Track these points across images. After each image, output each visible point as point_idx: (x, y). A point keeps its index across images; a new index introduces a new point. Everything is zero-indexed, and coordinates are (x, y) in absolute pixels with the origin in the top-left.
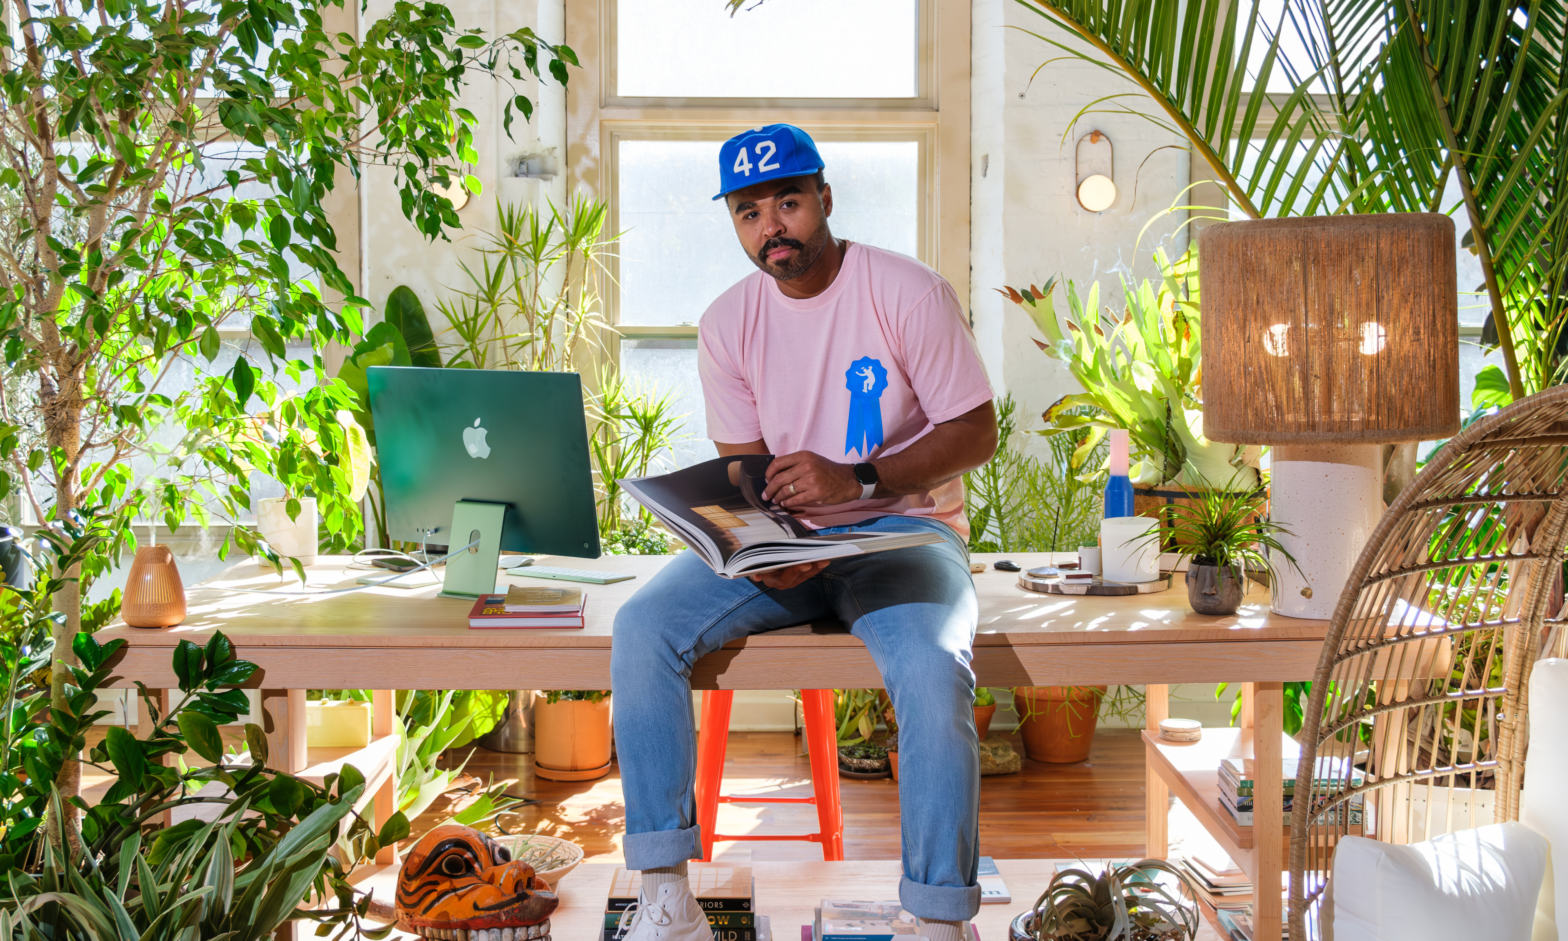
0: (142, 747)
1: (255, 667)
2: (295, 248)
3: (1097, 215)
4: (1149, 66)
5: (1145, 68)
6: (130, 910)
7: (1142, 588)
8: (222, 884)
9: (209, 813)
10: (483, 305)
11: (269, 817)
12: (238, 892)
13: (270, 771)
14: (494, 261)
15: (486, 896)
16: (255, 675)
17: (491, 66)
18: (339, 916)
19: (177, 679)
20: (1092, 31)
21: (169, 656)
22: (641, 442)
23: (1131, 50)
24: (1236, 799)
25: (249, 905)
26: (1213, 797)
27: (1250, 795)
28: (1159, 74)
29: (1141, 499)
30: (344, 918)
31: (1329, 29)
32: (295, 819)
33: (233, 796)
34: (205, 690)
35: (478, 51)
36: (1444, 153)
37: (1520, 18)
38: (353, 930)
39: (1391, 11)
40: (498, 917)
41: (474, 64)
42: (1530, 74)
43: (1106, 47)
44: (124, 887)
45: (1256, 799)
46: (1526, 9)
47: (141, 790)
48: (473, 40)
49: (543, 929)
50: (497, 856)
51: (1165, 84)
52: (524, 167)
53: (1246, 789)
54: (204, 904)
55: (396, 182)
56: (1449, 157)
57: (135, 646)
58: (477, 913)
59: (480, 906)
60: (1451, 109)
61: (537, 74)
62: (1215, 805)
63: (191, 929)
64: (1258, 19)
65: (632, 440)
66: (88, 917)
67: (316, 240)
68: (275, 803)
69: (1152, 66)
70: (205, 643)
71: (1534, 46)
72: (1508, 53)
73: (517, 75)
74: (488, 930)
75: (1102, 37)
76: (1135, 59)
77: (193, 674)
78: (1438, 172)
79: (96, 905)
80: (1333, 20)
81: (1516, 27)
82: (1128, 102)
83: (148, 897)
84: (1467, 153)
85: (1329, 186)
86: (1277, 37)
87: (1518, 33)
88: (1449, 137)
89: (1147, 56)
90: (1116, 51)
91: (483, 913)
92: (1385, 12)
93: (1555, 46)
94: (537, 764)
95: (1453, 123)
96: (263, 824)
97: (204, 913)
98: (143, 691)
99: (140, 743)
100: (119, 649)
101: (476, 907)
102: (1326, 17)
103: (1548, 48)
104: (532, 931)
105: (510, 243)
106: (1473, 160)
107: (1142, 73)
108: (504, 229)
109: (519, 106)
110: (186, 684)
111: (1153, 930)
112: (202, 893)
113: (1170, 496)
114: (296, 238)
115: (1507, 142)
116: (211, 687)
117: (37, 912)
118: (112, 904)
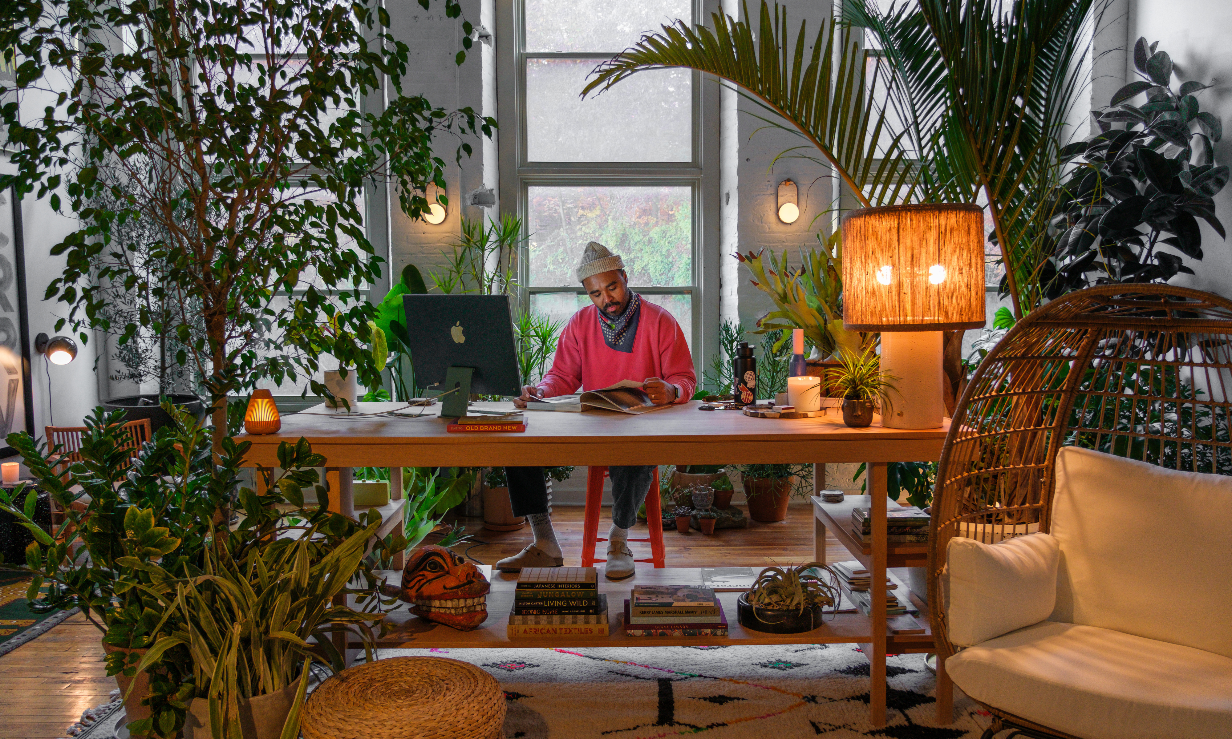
0: (260, 499)
1: (323, 457)
2: (341, 226)
3: (789, 226)
4: (814, 128)
5: (811, 129)
6: (253, 586)
7: (810, 414)
8: (302, 571)
9: (295, 534)
10: (453, 274)
11: (329, 537)
12: (311, 577)
13: (329, 512)
14: (460, 250)
15: (451, 582)
16: (321, 461)
17: (449, 127)
18: (368, 592)
19: (280, 463)
20: (782, 108)
21: (275, 450)
22: (541, 349)
23: (803, 120)
24: (861, 528)
25: (317, 583)
26: (848, 530)
27: (869, 526)
28: (819, 133)
29: (810, 368)
30: (372, 594)
31: (914, 112)
32: (343, 538)
33: (309, 525)
34: (294, 469)
35: (442, 120)
36: (977, 179)
37: (1019, 102)
38: (377, 600)
39: (948, 102)
40: (457, 593)
41: (440, 127)
42: (1024, 130)
43: (790, 118)
44: (249, 574)
45: (872, 528)
46: (1022, 96)
47: (259, 522)
48: (439, 114)
49: (482, 599)
50: (457, 561)
51: (822, 138)
52: (477, 200)
53: (867, 522)
54: (292, 582)
55: (396, 190)
56: (980, 179)
57: (255, 444)
58: (445, 591)
59: (447, 586)
60: (981, 152)
61: (475, 132)
62: (850, 533)
63: (285, 593)
64: (873, 102)
65: (536, 348)
66: (229, 590)
67: (352, 221)
68: (332, 528)
69: (815, 128)
70: (295, 444)
71: (1026, 117)
72: (1013, 122)
73: (463, 131)
74: (451, 600)
75: (788, 112)
76: (806, 124)
77: (289, 460)
78: (974, 188)
79: (234, 583)
80: (917, 107)
81: (1017, 106)
82: (802, 151)
83: (262, 579)
84: (990, 175)
85: (913, 196)
86: (883, 112)
87: (1017, 109)
88: (978, 168)
89: (812, 123)
90: (795, 119)
91: (449, 591)
92: (945, 102)
93: (1040, 119)
94: (486, 522)
95: (982, 160)
96: (326, 541)
97: (292, 584)
98: (260, 469)
99: (259, 497)
100: (246, 446)
101: (445, 588)
102: (913, 106)
103: (1037, 120)
104: (476, 600)
105: (469, 240)
106: (994, 178)
107: (810, 132)
108: (465, 232)
109: (465, 149)
110: (285, 465)
111: (816, 600)
112: (292, 575)
113: (826, 366)
114: (341, 220)
115: (1012, 171)
116: (298, 467)
117: (201, 585)
118: (242, 582)
